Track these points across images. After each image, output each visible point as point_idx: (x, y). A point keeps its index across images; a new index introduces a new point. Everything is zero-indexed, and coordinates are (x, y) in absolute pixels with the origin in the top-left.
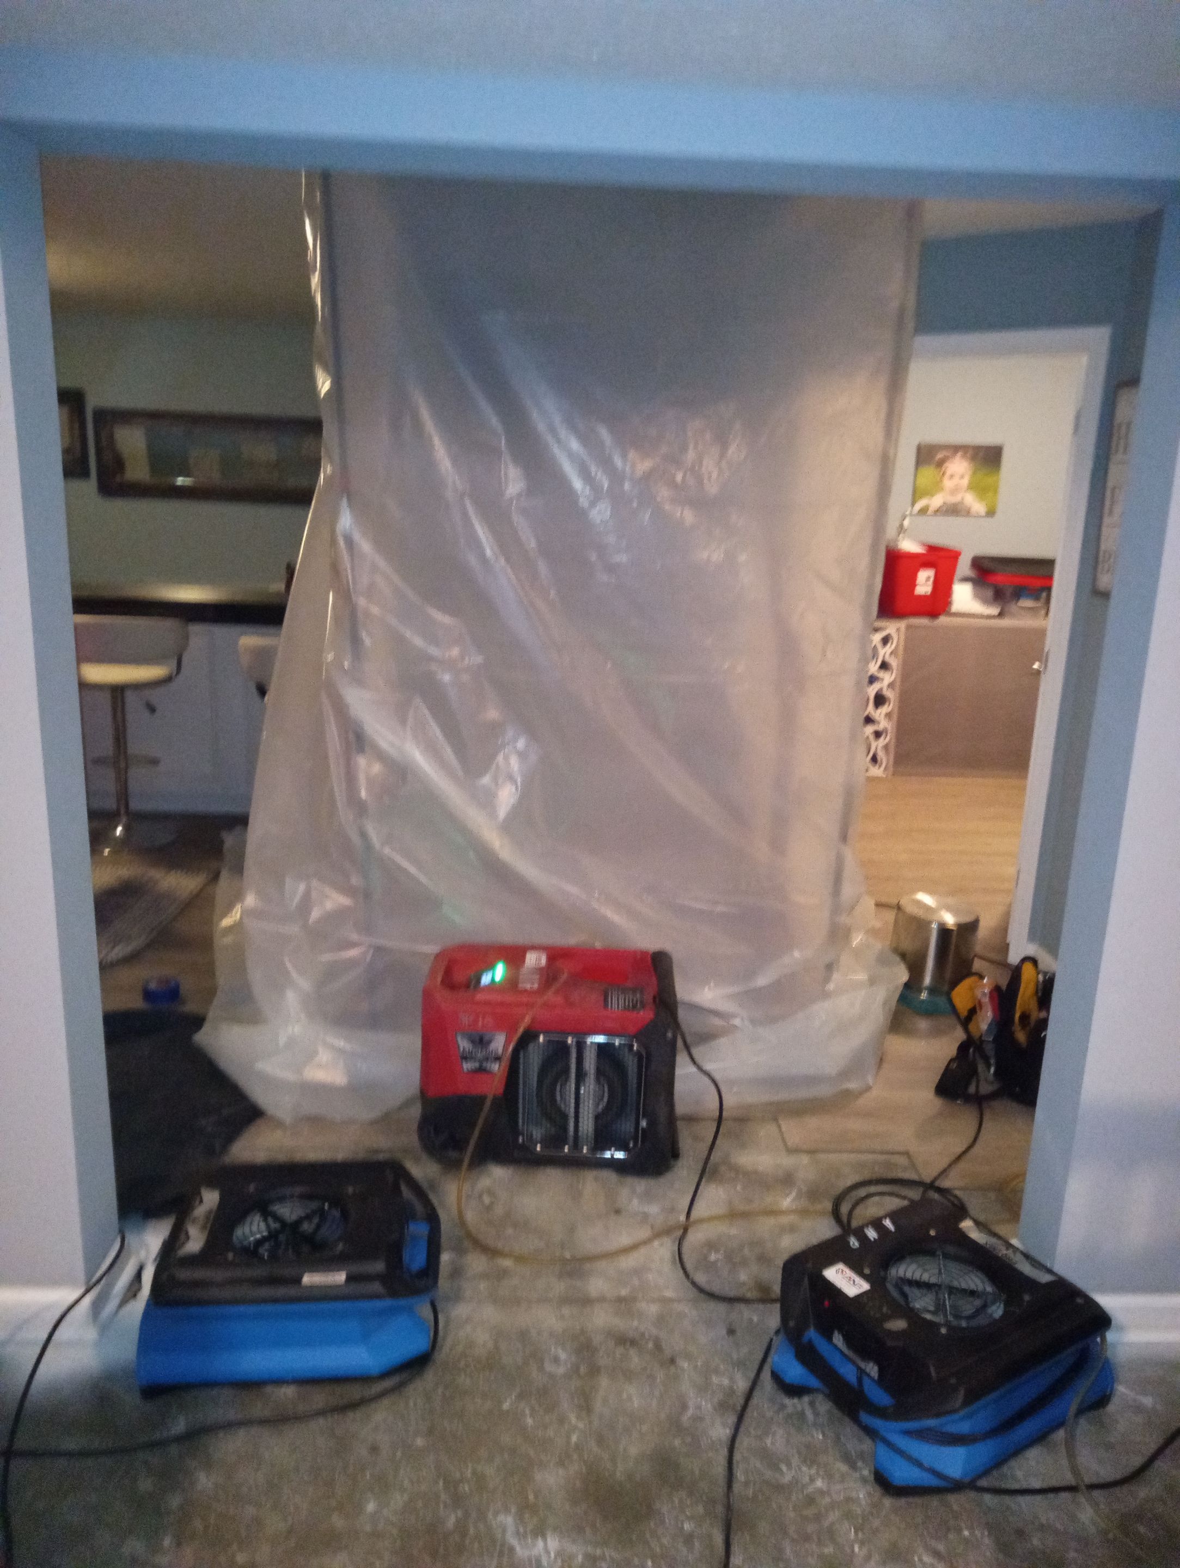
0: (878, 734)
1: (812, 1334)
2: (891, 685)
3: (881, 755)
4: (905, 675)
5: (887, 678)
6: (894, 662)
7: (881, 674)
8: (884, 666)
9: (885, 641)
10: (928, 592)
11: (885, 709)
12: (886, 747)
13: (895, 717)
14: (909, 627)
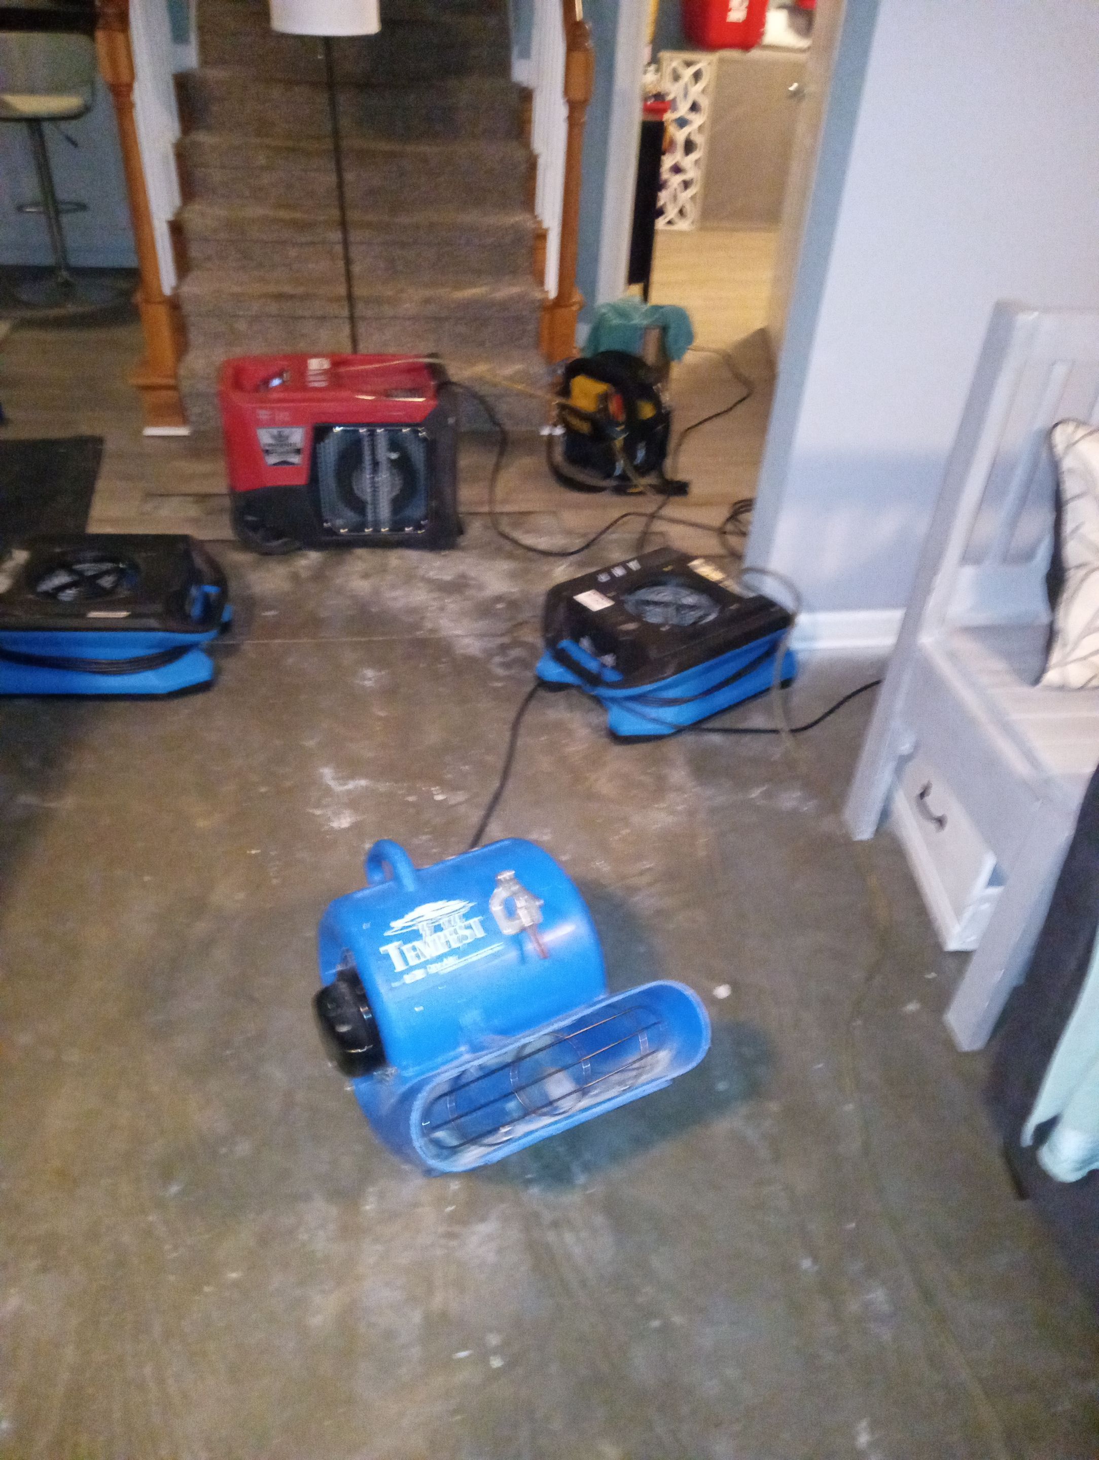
0: (686, 184)
1: (565, 643)
2: (700, 128)
3: (689, 208)
4: (716, 117)
5: (697, 120)
6: (704, 102)
7: (692, 116)
8: (694, 107)
9: (697, 76)
10: (740, 19)
11: (694, 156)
12: (693, 198)
13: (703, 164)
14: (722, 61)
